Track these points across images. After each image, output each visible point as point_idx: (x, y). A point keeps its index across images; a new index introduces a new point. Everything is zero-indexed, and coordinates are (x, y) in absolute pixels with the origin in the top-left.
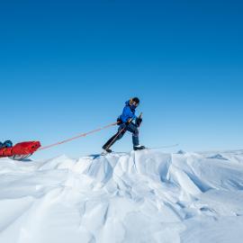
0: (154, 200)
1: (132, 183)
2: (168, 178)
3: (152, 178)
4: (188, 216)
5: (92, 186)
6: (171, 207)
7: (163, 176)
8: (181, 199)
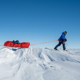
0: (36, 63)
1: (29, 57)
2: (41, 56)
3: (36, 56)
4: (46, 69)
5: (16, 58)
6: (41, 65)
7: (39, 56)
8: (45, 63)
